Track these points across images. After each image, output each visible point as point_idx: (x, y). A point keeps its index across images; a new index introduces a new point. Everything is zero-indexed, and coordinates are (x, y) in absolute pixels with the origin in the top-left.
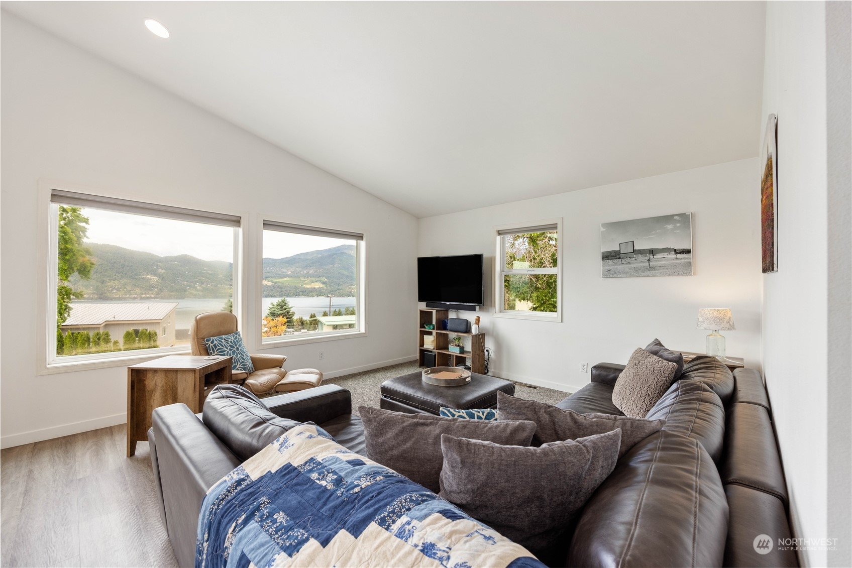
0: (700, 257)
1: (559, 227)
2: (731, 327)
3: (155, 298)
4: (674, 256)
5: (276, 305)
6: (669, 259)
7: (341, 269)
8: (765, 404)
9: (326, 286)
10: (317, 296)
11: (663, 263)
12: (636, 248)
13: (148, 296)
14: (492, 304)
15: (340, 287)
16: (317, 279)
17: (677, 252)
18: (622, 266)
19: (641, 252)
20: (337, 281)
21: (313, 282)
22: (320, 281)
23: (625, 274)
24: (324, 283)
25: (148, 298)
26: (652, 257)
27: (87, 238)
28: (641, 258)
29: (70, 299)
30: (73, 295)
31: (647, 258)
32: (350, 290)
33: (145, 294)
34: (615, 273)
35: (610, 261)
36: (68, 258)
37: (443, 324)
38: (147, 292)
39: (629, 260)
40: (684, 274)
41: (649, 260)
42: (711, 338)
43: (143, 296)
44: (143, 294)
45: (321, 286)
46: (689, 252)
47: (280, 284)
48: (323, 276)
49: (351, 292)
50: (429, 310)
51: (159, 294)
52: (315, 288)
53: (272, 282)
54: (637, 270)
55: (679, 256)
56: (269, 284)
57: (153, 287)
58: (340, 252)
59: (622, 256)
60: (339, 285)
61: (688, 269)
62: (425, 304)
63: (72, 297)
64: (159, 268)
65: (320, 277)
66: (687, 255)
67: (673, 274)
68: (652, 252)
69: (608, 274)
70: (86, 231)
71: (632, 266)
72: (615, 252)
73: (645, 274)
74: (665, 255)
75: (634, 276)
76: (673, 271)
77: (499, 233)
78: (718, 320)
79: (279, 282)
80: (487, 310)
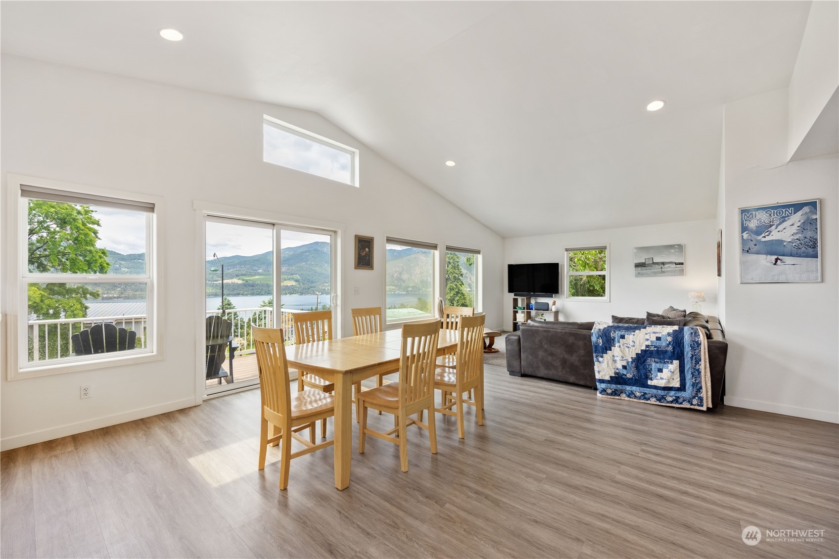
0: (688, 267)
1: (608, 248)
2: (704, 300)
3: (118, 298)
4: (675, 266)
5: (267, 303)
6: (672, 268)
7: (314, 267)
8: (721, 329)
9: (299, 284)
10: (290, 294)
11: (669, 269)
12: (654, 261)
13: (110, 295)
14: (563, 293)
15: (314, 285)
16: (289, 277)
17: (676, 264)
18: (646, 271)
19: (657, 263)
20: (310, 278)
21: (285, 280)
22: (293, 279)
23: (648, 275)
24: (296, 281)
25: (110, 298)
26: (663, 266)
27: (99, 239)
28: (657, 266)
29: (86, 299)
30: (91, 294)
31: (661, 267)
32: (324, 288)
33: (108, 293)
34: (642, 275)
35: (639, 268)
36: (88, 259)
37: (529, 307)
38: (109, 292)
39: (650, 268)
40: (680, 275)
41: (661, 268)
42: (695, 306)
43: (105, 296)
44: (105, 294)
45: (294, 283)
46: (682, 264)
47: (251, 282)
48: (296, 274)
49: (324, 290)
50: (516, 297)
51: (122, 293)
52: (287, 286)
53: (243, 280)
54: (655, 273)
55: (677, 266)
56: (240, 282)
57: (115, 287)
58: (312, 249)
59: (646, 265)
60: (312, 282)
61: (682, 272)
62: (513, 294)
63: (88, 296)
64: (122, 266)
65: (292, 274)
66: (681, 266)
67: (674, 275)
68: (663, 264)
69: (638, 275)
70: (98, 233)
71: (652, 271)
72: (643, 263)
73: (659, 275)
74: (670, 265)
75: (654, 276)
76: (674, 273)
77: (567, 250)
78: (698, 297)
79: (250, 280)
80: (559, 298)
